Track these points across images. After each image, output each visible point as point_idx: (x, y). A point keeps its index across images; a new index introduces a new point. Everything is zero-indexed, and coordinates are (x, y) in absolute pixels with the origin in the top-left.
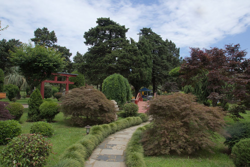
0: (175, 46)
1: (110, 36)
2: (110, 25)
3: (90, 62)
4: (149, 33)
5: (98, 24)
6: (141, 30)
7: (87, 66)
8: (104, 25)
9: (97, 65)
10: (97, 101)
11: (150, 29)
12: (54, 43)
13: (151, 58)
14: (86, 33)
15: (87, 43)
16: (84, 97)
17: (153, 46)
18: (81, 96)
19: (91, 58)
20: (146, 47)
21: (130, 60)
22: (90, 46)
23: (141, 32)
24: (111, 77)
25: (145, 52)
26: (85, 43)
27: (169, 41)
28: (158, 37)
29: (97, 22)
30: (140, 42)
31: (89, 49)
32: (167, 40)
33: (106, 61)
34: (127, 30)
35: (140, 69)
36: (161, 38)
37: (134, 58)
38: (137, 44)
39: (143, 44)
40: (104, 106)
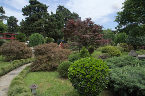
0: (78, 16)
1: (38, 11)
2: (37, 4)
3: (26, 26)
4: (63, 9)
6: (58, 7)
8: (33, 4)
9: (30, 28)
11: (63, 6)
12: (3, 14)
13: (63, 23)
14: (22, 9)
15: (24, 15)
17: (64, 16)
18: (10, 46)
19: (27, 24)
20: (59, 17)
21: (49, 24)
22: (26, 17)
23: (58, 8)
24: (33, 35)
25: (60, 20)
27: (75, 13)
28: (68, 11)
29: (29, 2)
30: (56, 14)
32: (74, 13)
33: (35, 26)
34: (47, 7)
35: (55, 30)
36: (70, 12)
37: (51, 23)
38: (55, 15)
39: (58, 15)
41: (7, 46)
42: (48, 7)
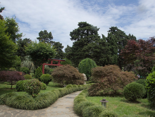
0: (136, 38)
1: (87, 34)
2: (87, 27)
3: (74, 51)
4: (116, 30)
5: (79, 26)
6: (110, 29)
7: (72, 54)
8: (83, 27)
9: (78, 53)
10: (71, 73)
11: (116, 27)
12: (51, 40)
13: (116, 47)
14: (71, 33)
15: (72, 39)
16: (64, 70)
17: (118, 39)
19: (75, 49)
20: (112, 40)
21: (100, 49)
22: (74, 41)
23: (110, 30)
24: (84, 60)
25: (112, 44)
26: (71, 39)
27: (131, 35)
28: (122, 32)
29: (78, 25)
30: (108, 37)
31: (74, 43)
32: (130, 35)
33: (84, 51)
34: (98, 30)
35: (107, 56)
36: (125, 33)
37: (103, 48)
38: (106, 38)
39: (111, 38)
40: (76, 75)
41: (60, 70)
42: (99, 28)
